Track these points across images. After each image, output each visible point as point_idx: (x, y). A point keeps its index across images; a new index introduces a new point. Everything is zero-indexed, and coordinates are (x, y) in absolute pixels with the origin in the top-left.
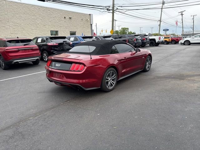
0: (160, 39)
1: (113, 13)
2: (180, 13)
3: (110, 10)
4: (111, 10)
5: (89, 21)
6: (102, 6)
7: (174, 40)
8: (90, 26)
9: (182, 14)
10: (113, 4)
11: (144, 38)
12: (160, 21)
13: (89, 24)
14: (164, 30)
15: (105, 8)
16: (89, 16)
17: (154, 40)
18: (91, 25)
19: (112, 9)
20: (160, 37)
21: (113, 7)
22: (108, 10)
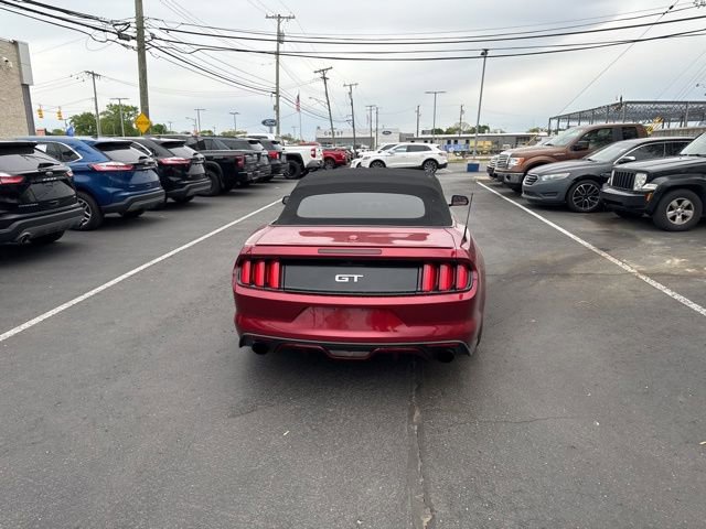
0: (314, 156)
1: (141, 50)
2: (320, 75)
3: (127, 38)
4: (133, 38)
5: (15, 71)
6: (99, 16)
7: (330, 158)
8: (20, 90)
9: (325, 78)
10: (140, 19)
11: (273, 152)
12: (277, 93)
13: (16, 81)
14: (264, 123)
15: (110, 27)
16: (12, 48)
17: (296, 158)
18: (26, 87)
19: (135, 35)
20: (314, 150)
21: (140, 29)
22: (120, 35)
